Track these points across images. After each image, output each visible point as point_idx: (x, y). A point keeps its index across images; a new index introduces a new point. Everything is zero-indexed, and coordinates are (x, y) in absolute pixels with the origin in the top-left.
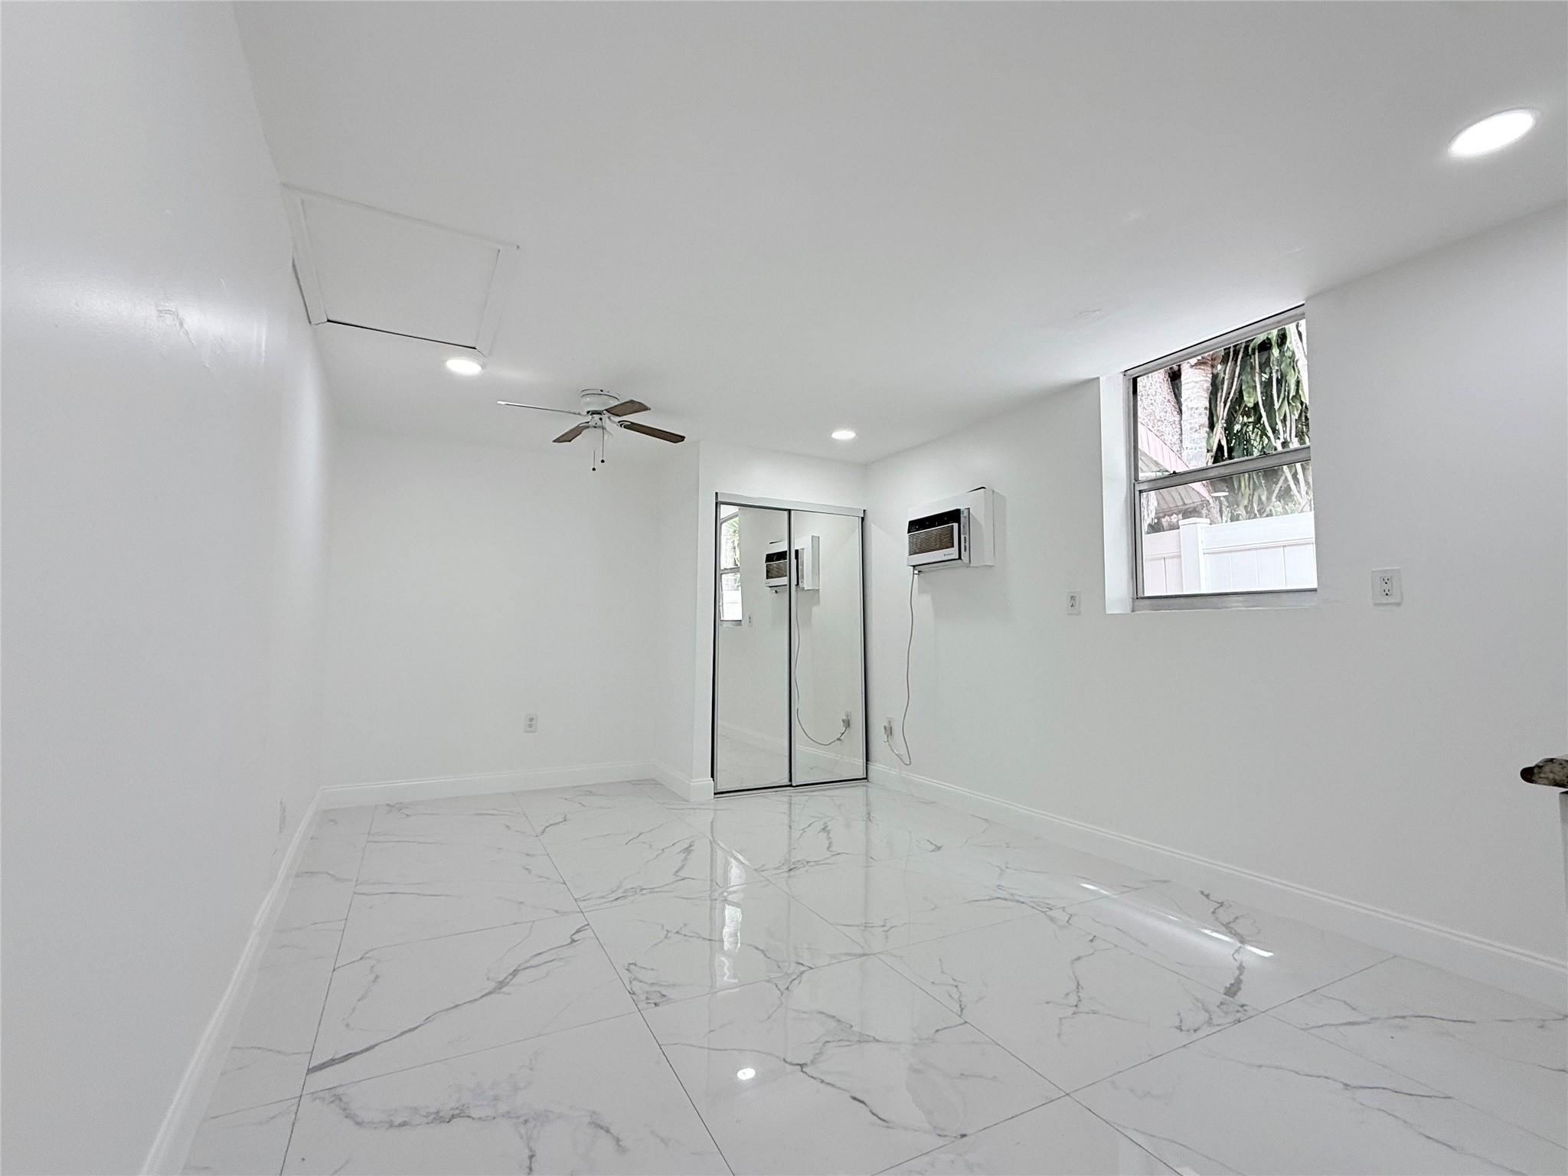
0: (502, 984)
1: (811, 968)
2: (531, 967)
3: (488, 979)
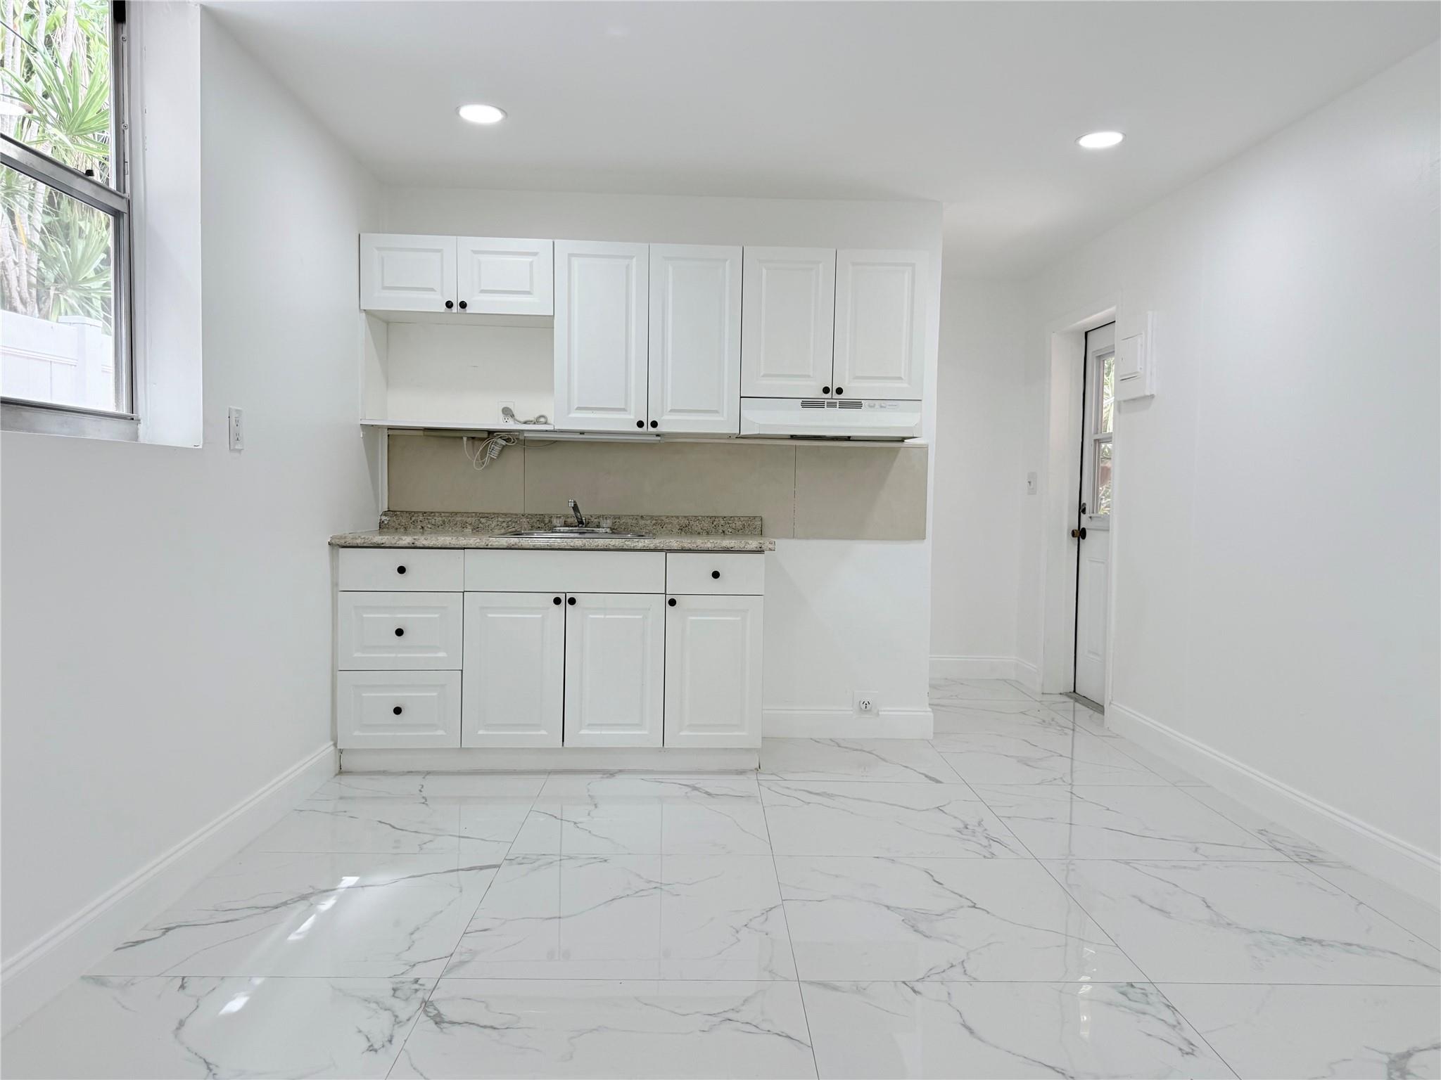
1: (904, 982)
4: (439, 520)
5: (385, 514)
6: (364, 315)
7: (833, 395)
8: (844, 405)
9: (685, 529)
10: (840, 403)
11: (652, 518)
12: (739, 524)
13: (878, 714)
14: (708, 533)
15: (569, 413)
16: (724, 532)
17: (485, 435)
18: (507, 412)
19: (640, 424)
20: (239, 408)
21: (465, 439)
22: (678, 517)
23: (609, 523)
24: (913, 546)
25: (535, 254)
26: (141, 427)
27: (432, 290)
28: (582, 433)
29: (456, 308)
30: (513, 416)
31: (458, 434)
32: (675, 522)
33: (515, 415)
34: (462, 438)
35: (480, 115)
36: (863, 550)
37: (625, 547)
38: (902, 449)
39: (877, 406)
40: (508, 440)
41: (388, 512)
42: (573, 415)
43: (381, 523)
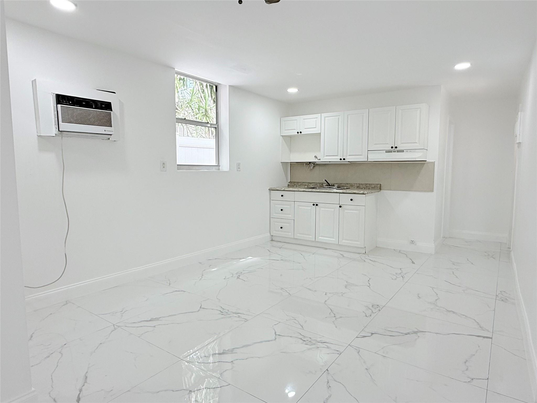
0: (415, 333)
2: (399, 333)
3: (419, 337)
4: (300, 184)
5: (289, 183)
6: (281, 137)
7: (394, 148)
8: (398, 151)
9: (358, 187)
10: (397, 151)
11: (350, 184)
12: (373, 186)
13: (416, 245)
14: (365, 188)
15: (324, 157)
16: (369, 188)
17: (309, 163)
18: (316, 157)
19: (341, 159)
20: (239, 162)
21: (305, 164)
22: (357, 184)
23: (337, 185)
24: (430, 194)
25: (317, 118)
26: (220, 167)
27: (295, 129)
28: (330, 162)
29: (299, 133)
30: (317, 158)
31: (303, 163)
32: (356, 185)
33: (317, 157)
34: (304, 164)
35: (293, 90)
36: (413, 194)
37: (329, 192)
38: (425, 164)
39: (409, 151)
40: (314, 164)
41: (290, 182)
42: (325, 158)
43: (288, 184)
